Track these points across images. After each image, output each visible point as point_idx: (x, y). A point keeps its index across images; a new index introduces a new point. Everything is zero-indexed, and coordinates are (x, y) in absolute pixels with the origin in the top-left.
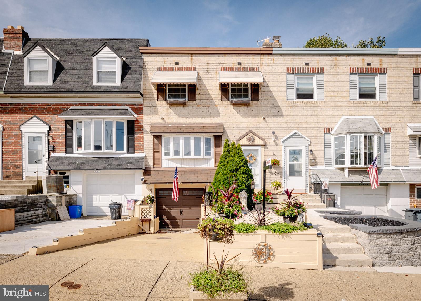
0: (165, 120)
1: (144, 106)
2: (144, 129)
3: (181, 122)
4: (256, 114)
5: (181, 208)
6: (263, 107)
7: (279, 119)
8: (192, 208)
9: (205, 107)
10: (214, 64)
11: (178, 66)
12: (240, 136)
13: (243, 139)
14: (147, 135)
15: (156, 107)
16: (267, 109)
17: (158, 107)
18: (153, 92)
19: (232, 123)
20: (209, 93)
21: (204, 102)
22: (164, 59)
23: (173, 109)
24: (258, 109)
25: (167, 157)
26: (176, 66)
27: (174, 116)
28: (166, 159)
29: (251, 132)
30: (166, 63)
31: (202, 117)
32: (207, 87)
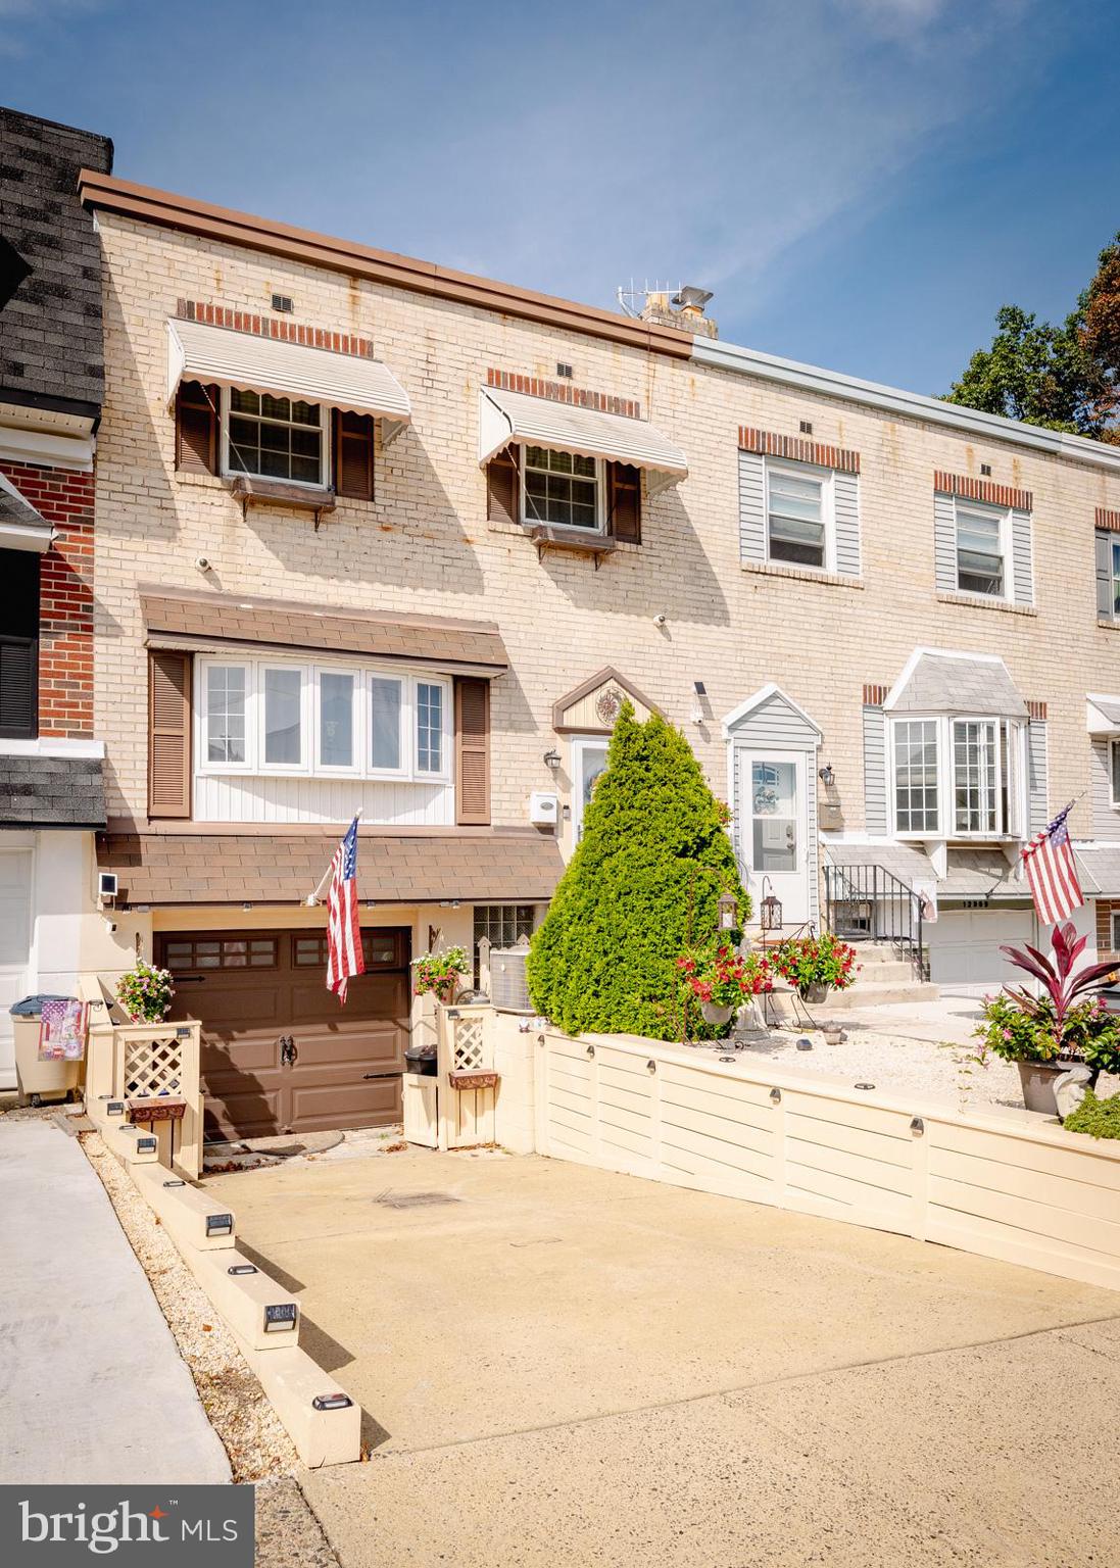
0: (219, 575)
1: (99, 484)
2: (96, 610)
3: (300, 597)
4: (630, 602)
5: (286, 1032)
6: (655, 575)
7: (715, 632)
8: (341, 1027)
9: (416, 540)
10: (458, 349)
11: (287, 318)
12: (568, 689)
13: (581, 705)
14: (113, 641)
15: (166, 504)
16: (671, 585)
17: (178, 505)
18: (155, 421)
19: (532, 629)
20: (434, 475)
21: (410, 514)
22: (215, 267)
23: (258, 525)
24: (639, 581)
25: (226, 767)
26: (279, 317)
27: (263, 562)
28: (218, 778)
29: (612, 675)
30: (222, 285)
31: (401, 586)
32: (425, 446)
